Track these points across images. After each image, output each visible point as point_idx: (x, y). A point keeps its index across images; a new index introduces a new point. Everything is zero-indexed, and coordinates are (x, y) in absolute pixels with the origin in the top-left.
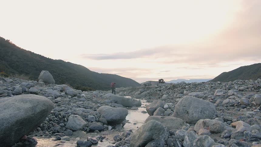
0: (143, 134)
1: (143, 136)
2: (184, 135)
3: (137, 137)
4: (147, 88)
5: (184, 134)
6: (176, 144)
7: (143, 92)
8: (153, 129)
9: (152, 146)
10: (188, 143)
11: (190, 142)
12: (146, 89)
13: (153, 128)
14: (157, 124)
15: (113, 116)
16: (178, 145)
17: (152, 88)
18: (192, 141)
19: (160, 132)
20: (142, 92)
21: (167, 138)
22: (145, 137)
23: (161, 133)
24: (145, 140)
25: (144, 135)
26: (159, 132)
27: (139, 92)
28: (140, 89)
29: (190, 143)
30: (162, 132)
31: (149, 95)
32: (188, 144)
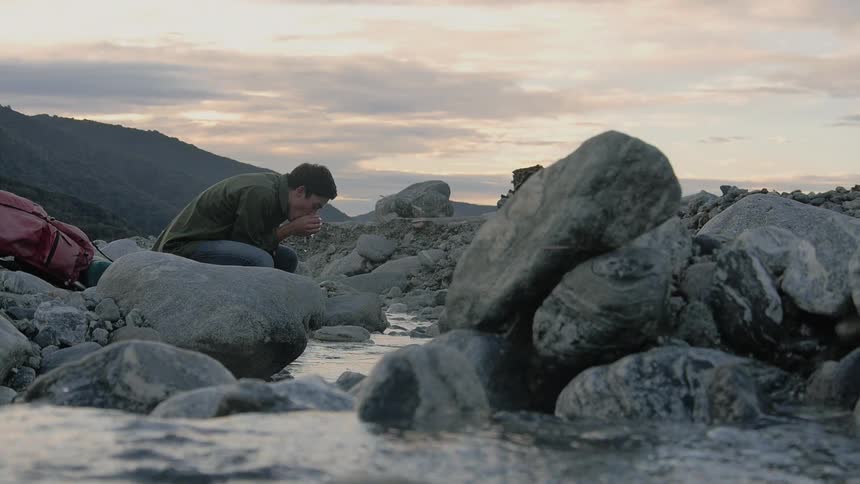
0: (545, 214)
1: (543, 230)
2: (786, 254)
3: (500, 246)
4: (418, 231)
5: (784, 249)
6: (747, 275)
7: (389, 257)
8: (614, 178)
9: (602, 275)
10: (811, 277)
11: (827, 269)
12: (410, 236)
13: (610, 174)
14: (638, 151)
15: (215, 317)
16: (754, 276)
17: (453, 231)
18: (835, 264)
19: (651, 204)
20: (375, 263)
21: (681, 263)
22: (560, 230)
23: (654, 211)
24: (561, 243)
25: (553, 217)
26: (648, 199)
27: (354, 260)
28: (363, 238)
29: (826, 274)
30: (662, 203)
31: (431, 280)
32: (814, 281)
